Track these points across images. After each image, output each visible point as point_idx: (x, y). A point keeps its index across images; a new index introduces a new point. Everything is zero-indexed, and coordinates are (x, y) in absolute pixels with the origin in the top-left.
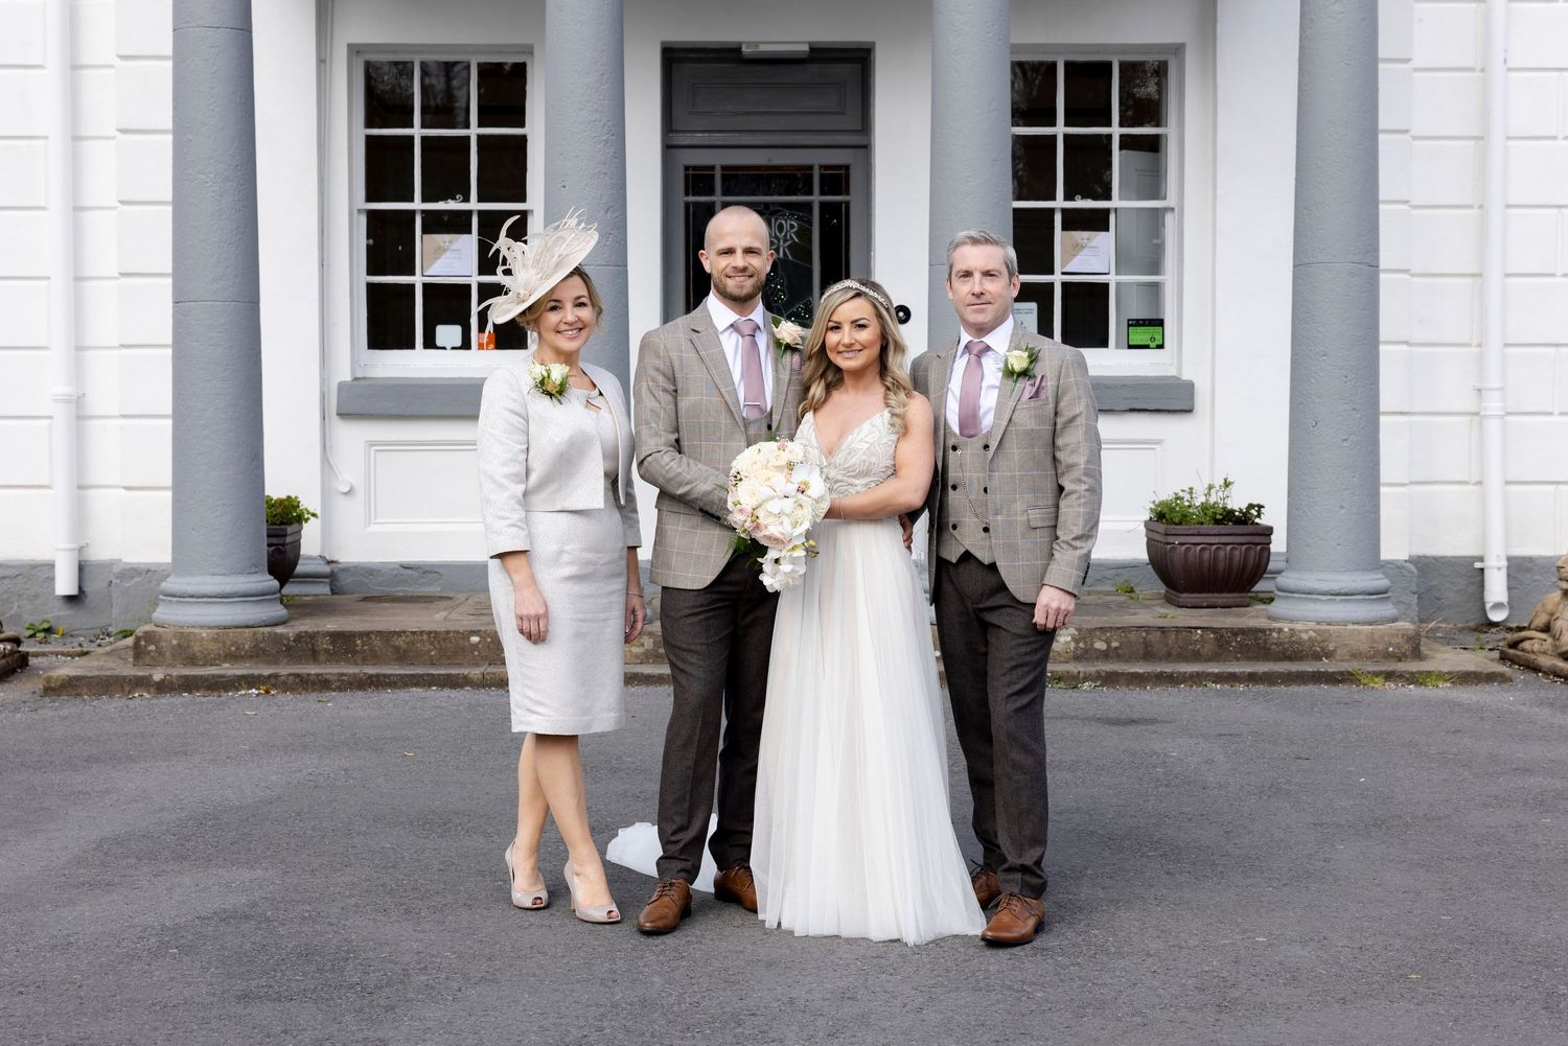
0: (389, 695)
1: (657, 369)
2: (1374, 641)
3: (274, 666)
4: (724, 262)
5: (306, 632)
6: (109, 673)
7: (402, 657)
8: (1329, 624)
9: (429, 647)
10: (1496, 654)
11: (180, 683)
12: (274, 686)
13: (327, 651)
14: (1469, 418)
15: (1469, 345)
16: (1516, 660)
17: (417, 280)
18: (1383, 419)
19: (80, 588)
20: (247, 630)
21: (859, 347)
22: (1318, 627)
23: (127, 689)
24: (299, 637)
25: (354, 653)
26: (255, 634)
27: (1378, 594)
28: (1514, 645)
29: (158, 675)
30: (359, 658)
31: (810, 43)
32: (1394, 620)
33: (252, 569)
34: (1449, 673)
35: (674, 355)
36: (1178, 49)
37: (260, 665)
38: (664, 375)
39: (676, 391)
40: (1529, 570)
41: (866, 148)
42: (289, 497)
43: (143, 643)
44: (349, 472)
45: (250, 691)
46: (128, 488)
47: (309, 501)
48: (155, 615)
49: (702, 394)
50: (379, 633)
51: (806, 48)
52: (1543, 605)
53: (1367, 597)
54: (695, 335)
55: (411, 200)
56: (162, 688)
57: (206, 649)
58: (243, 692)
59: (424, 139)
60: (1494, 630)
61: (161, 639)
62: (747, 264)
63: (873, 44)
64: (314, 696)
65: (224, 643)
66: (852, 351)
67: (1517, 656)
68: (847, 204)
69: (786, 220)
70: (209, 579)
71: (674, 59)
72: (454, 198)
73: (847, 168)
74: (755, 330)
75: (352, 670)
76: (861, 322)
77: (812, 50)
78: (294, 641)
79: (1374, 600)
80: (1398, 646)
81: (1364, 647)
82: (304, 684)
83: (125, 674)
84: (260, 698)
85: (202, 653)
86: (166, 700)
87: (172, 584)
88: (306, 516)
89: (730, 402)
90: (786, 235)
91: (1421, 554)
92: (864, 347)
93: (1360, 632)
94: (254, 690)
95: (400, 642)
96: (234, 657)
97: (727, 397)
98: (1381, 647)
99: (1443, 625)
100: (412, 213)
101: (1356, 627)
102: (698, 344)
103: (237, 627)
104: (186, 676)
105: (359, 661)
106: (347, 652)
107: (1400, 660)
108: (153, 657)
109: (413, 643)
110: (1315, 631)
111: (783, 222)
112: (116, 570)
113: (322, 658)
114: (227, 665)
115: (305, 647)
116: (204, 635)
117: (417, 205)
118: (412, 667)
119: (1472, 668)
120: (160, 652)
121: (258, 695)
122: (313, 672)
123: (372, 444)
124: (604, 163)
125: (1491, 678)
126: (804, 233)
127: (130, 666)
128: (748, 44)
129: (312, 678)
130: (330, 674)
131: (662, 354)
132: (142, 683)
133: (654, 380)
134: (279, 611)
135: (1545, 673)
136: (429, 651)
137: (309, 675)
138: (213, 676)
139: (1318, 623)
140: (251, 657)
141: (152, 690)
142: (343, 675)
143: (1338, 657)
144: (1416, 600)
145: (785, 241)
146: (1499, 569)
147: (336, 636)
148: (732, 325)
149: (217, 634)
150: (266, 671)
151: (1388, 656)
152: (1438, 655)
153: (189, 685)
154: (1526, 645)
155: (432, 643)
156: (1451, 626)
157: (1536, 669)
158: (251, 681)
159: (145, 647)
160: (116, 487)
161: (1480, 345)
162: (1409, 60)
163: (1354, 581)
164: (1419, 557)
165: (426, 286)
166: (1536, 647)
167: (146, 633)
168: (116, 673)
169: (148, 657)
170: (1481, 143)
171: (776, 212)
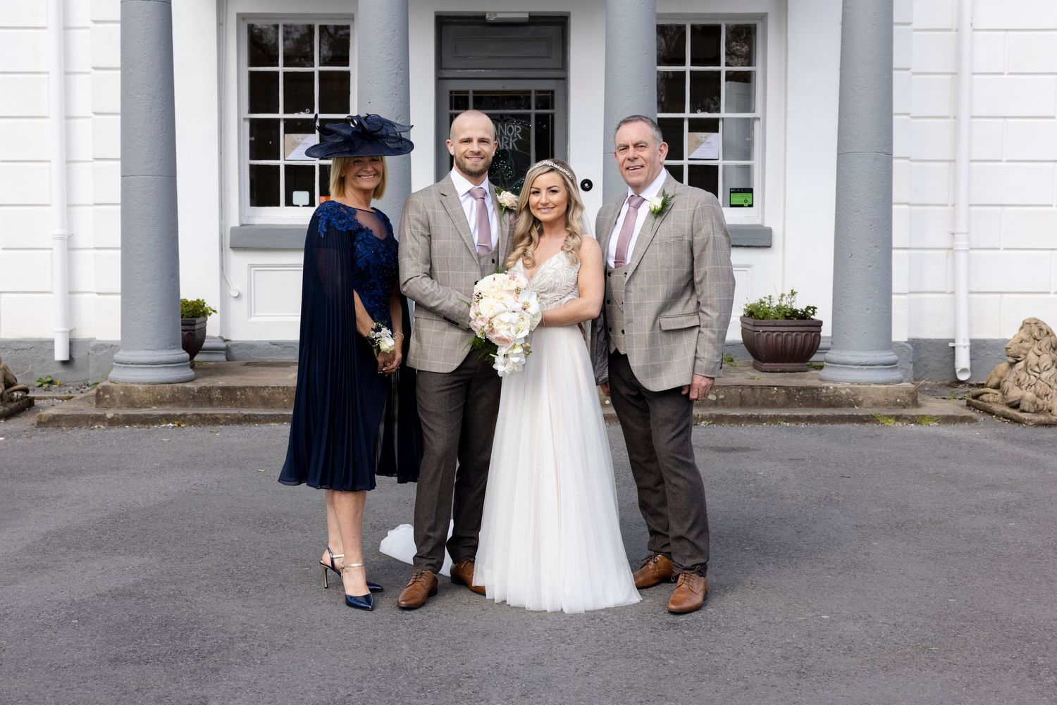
0: (256, 427)
1: (418, 220)
2: (887, 395)
3: (184, 408)
4: (464, 148)
5: (205, 387)
6: (78, 413)
7: (266, 403)
8: (859, 384)
9: (282, 396)
10: (964, 402)
11: (124, 419)
12: (184, 422)
13: (217, 398)
14: (946, 251)
15: (946, 205)
16: (978, 407)
17: (281, 163)
18: (894, 252)
19: (70, 356)
20: (167, 385)
21: (551, 206)
22: (852, 386)
23: (90, 423)
24: (200, 390)
25: (236, 400)
26: (172, 388)
27: (891, 365)
28: (976, 397)
29: (110, 415)
30: (238, 403)
31: (529, 13)
32: (901, 382)
33: (172, 346)
34: (937, 416)
35: (429, 211)
36: (763, 17)
37: (176, 408)
38: (422, 224)
39: (430, 236)
40: (984, 348)
41: (564, 79)
42: (198, 300)
43: (102, 393)
44: (238, 284)
45: (168, 425)
46: (99, 294)
47: (212, 302)
48: (110, 375)
49: (449, 239)
50: (252, 388)
51: (527, 16)
52: (996, 372)
53: (884, 367)
54: (443, 198)
55: (277, 112)
56: (113, 422)
57: (142, 397)
58: (164, 425)
59: (286, 74)
60: (961, 386)
61: (113, 391)
62: (480, 150)
63: (569, 13)
64: (209, 428)
65: (153, 393)
66: (547, 208)
67: (978, 404)
68: (553, 115)
69: (514, 125)
70: (143, 352)
71: (443, 23)
72: (304, 111)
73: (553, 92)
74: (484, 196)
75: (233, 411)
76: (554, 189)
77: (531, 17)
78: (197, 392)
79: (887, 369)
80: (903, 398)
81: (882, 399)
82: (202, 420)
83: (89, 413)
84: (174, 429)
85: (139, 400)
86: (116, 430)
87: (121, 355)
88: (210, 312)
89: (468, 244)
90: (513, 135)
91: (915, 337)
92: (556, 206)
93: (879, 389)
94: (171, 424)
95: (265, 393)
96: (159, 402)
97: (466, 241)
98: (892, 399)
99: (929, 383)
100: (278, 121)
101: (877, 386)
102: (445, 204)
103: (161, 383)
104: (128, 415)
105: (239, 406)
106: (231, 400)
107: (904, 408)
108: (108, 403)
109: (273, 394)
110: (850, 389)
111: (512, 126)
112: (92, 344)
113: (215, 403)
114: (155, 408)
115: (204, 396)
116: (140, 388)
117: (281, 115)
118: (272, 410)
119: (951, 413)
120: (113, 399)
121: (173, 427)
122: (208, 413)
123: (252, 266)
124: (396, 88)
125: (963, 419)
126: (525, 134)
127: (94, 407)
128: (490, 13)
129: (207, 416)
130: (219, 414)
131: (421, 210)
132: (99, 419)
133: (415, 228)
134: (190, 373)
135: (997, 415)
136: (283, 400)
137: (206, 414)
138: (145, 415)
139: (852, 383)
140: (170, 402)
141: (106, 424)
142: (227, 414)
143: (864, 406)
144: (912, 367)
145: (514, 138)
146: (965, 347)
147: (224, 390)
148: (469, 192)
149: (149, 388)
150: (179, 412)
151: (896, 405)
152: (928, 404)
153: (129, 420)
154: (984, 397)
155: (285, 394)
156: (934, 383)
157: (991, 413)
158: (169, 418)
159: (103, 395)
160: (92, 292)
161: (953, 205)
162: (910, 24)
163: (876, 356)
164: (914, 339)
165: (287, 167)
166: (991, 399)
167: (104, 387)
168: (83, 412)
169: (105, 403)
170: (955, 77)
171: (508, 120)
